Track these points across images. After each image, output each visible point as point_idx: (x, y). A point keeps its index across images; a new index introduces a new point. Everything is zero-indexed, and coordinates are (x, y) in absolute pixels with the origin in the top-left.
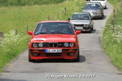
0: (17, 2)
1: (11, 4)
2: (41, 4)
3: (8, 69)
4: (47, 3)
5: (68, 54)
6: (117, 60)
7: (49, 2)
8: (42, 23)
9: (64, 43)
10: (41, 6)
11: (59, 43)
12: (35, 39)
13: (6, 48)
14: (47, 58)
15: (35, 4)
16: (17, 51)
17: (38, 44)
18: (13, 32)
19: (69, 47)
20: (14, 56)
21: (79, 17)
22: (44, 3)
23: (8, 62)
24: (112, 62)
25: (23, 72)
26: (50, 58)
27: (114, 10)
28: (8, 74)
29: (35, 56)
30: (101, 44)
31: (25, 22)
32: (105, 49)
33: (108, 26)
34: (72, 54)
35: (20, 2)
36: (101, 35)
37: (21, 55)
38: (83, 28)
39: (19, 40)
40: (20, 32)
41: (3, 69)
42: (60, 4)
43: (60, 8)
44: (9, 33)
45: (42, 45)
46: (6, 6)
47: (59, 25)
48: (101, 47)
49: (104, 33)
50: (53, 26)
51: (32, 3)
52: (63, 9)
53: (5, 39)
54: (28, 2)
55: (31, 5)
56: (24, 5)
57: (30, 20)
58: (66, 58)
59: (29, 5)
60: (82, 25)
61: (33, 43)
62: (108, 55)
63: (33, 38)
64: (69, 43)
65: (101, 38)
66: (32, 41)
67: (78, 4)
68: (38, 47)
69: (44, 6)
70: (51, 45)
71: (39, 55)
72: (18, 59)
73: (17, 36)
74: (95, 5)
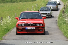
0: (10, 1)
1: (7, 2)
2: (24, 2)
3: (5, 38)
4: (27, 1)
5: (39, 30)
6: (66, 33)
7: (28, 1)
8: (23, 13)
9: (37, 24)
10: (23, 3)
11: (34, 24)
12: (19, 22)
13: (4, 26)
14: (26, 32)
15: (20, 2)
16: (10, 28)
17: (21, 24)
18: (8, 18)
19: (39, 26)
20: (8, 30)
21: (44, 9)
22: (25, 1)
23: (5, 34)
24: (63, 34)
25: (14, 40)
26: (28, 32)
27: (64, 5)
28: (5, 40)
29: (20, 31)
30: (57, 24)
31: (15, 12)
32: (59, 27)
33: (61, 14)
34: (41, 30)
35: (12, 1)
36: (57, 19)
37: (12, 30)
38: (47, 15)
39: (11, 21)
40: (12, 17)
41: (2, 38)
42: (34, 2)
43: (34, 4)
44: (6, 18)
45: (24, 25)
46: (4, 3)
47: (33, 13)
48: (57, 25)
49: (59, 18)
50: (30, 14)
51: (19, 1)
52: (36, 4)
53: (4, 21)
54: (17, 1)
55: (18, 2)
56: (14, 2)
57: (17, 11)
58: (37, 33)
59: (17, 2)
60: (46, 14)
61: (19, 24)
62: (61, 30)
63: (18, 21)
64: (39, 24)
65: (57, 21)
66: (18, 23)
67: (44, 2)
68: (22, 26)
69: (25, 3)
70: (29, 25)
71: (22, 31)
72: (11, 32)
73: (10, 20)
74: (53, 3)
